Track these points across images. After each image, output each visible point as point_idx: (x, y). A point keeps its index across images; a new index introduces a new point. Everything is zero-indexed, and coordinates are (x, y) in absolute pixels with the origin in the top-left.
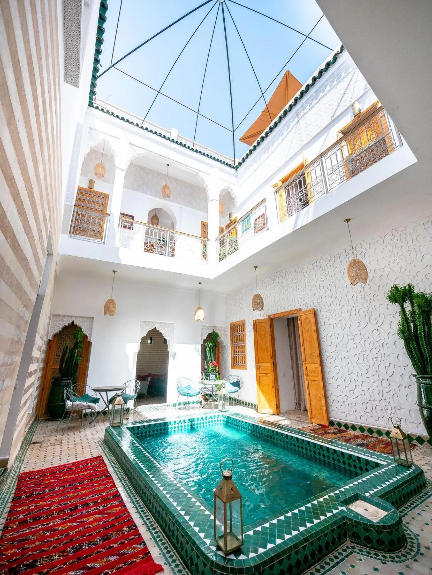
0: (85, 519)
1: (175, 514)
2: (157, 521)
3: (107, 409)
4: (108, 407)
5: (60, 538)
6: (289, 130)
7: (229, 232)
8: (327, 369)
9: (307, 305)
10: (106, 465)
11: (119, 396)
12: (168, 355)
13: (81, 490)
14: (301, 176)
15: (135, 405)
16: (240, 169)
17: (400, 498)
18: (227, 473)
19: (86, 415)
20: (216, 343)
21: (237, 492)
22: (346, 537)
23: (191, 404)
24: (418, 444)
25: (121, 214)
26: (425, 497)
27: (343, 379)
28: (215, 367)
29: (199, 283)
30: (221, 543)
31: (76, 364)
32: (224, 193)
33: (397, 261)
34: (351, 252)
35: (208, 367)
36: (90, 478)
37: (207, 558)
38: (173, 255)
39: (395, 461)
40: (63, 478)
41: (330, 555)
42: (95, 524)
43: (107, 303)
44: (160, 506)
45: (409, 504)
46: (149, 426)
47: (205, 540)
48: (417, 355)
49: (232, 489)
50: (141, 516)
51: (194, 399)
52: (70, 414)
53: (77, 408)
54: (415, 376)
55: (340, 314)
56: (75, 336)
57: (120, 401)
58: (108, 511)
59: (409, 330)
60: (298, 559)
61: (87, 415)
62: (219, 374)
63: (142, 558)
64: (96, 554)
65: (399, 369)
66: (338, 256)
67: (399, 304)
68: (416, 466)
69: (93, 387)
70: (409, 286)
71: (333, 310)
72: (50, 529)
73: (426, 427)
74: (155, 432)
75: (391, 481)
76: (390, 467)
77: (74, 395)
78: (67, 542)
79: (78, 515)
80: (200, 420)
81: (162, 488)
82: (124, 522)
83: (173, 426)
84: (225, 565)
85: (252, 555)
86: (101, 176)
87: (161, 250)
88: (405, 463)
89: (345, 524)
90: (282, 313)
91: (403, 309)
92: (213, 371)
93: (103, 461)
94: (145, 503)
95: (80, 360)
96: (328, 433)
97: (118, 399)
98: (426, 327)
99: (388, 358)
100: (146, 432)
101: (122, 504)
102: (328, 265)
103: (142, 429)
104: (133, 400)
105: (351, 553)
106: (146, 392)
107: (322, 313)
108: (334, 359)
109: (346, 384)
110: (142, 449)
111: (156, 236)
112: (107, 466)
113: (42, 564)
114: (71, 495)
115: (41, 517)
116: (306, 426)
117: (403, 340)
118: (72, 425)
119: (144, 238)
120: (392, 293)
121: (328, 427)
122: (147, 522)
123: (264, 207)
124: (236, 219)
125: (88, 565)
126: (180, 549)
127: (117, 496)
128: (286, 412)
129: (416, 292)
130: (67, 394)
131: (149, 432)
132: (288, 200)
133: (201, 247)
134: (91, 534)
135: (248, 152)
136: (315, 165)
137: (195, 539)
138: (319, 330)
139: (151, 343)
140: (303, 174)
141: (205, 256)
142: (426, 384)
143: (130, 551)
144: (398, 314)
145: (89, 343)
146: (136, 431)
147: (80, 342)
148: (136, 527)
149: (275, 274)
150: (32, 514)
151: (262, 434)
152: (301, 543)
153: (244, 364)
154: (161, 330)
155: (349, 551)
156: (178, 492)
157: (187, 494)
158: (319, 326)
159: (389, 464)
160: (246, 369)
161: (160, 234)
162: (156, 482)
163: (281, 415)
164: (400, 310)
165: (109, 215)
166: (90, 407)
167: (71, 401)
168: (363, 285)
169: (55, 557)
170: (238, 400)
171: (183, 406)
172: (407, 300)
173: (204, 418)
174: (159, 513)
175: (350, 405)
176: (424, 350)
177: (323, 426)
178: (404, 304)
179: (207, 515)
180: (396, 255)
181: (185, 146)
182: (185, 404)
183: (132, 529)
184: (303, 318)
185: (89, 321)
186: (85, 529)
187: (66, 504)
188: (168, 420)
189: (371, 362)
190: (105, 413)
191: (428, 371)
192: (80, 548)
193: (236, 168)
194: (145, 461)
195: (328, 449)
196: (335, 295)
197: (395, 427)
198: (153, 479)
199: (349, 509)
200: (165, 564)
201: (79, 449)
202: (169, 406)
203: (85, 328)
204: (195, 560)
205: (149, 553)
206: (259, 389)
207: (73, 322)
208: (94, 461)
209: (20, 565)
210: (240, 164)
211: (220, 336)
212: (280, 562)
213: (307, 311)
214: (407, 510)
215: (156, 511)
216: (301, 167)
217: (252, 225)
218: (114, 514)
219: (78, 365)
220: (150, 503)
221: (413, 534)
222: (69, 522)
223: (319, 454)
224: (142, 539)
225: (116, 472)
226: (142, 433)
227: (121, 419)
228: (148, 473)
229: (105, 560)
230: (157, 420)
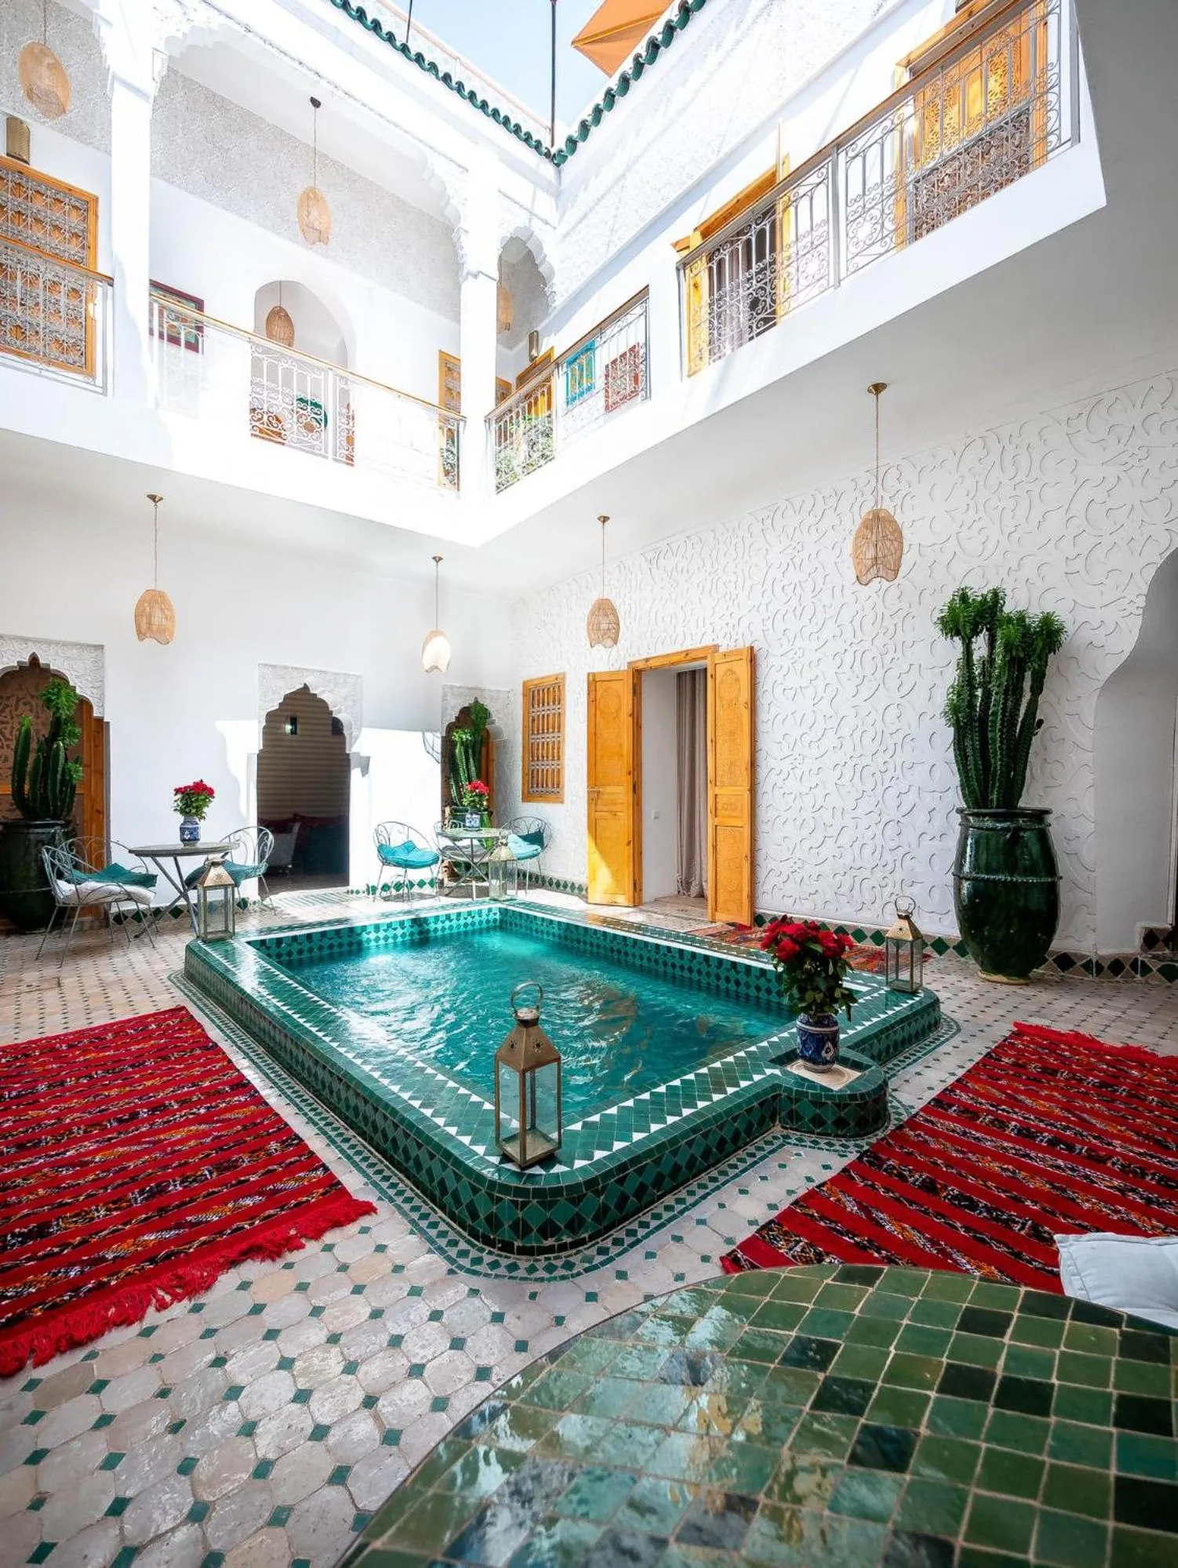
0: (162, 1137)
1: (398, 1107)
2: (352, 1125)
3: (182, 902)
4: (184, 895)
5: (103, 1178)
6: (744, 26)
7: (528, 396)
8: (763, 800)
9: (734, 637)
10: (200, 1026)
11: (215, 864)
12: (349, 760)
13: (140, 1081)
14: (765, 215)
15: (262, 892)
16: (572, 164)
17: (888, 1047)
18: (525, 1014)
19: (120, 918)
20: (484, 733)
21: (550, 1049)
22: (773, 1121)
23: (416, 887)
24: (936, 955)
25: (155, 285)
26: (933, 1045)
27: (798, 823)
28: (481, 795)
29: (434, 558)
30: (513, 1149)
31: (67, 784)
32: (515, 258)
33: (981, 524)
34: (868, 490)
35: (461, 797)
36: (161, 1054)
37: (480, 1178)
38: (350, 460)
39: (888, 984)
40: (82, 1059)
41: (740, 1152)
42: (192, 1143)
43: (141, 602)
44: (357, 1095)
45: (902, 1058)
46: (309, 936)
47: (472, 1147)
48: (975, 764)
49: (538, 1045)
50: (310, 1119)
51: (425, 874)
52: (72, 916)
53: (91, 899)
54: (960, 811)
55: (815, 663)
56: (49, 700)
57: (219, 876)
58: (222, 1117)
59: (971, 705)
60: (676, 1164)
61: (126, 917)
62: (494, 813)
63: (323, 1194)
64: (205, 1197)
65: (928, 798)
66: (832, 502)
67: (963, 639)
68: (926, 991)
69: (132, 847)
70: (995, 593)
71: (800, 653)
72: (71, 1163)
73: (958, 918)
74: (326, 952)
75: (875, 1020)
76: (876, 995)
77: (76, 866)
78: (123, 1184)
79: (144, 1129)
80: (443, 922)
81: (358, 1061)
82: (269, 1134)
83: (372, 936)
84: (521, 1186)
85: (579, 1164)
86: (53, 107)
87: (309, 437)
88: (907, 988)
89: (774, 1098)
90: (668, 655)
91: (968, 653)
92: (475, 807)
93: (192, 1017)
94: (317, 1094)
95: (79, 773)
96: (751, 940)
97: (213, 873)
98: (1011, 698)
99: (908, 773)
100: (300, 952)
101: (258, 1100)
102: (805, 528)
103: (289, 945)
104: (255, 880)
105: (782, 1146)
106: (290, 859)
107: (771, 660)
108: (783, 776)
109: (806, 831)
110: (296, 985)
111: (287, 383)
112: (205, 1027)
113: (66, 1229)
114: (114, 1092)
115: (40, 1142)
116: (700, 926)
117: (952, 729)
118: (84, 942)
119: (249, 389)
120: (951, 609)
121: (750, 928)
122: (328, 1129)
123: (643, 317)
124: (548, 356)
125: (189, 1219)
126: (414, 1171)
127: (241, 1085)
128: (656, 900)
129: (1007, 609)
130: (53, 865)
131: (311, 950)
132: (716, 302)
133: (441, 441)
134: (186, 1163)
135: (599, 99)
136: (814, 179)
137: (449, 1148)
138: (758, 703)
139: (293, 732)
140: (770, 211)
141: (451, 471)
142: (981, 829)
143: (292, 1184)
144: (953, 665)
145: (101, 726)
146: (274, 950)
147: (69, 720)
148: (301, 1140)
149: (658, 545)
150: (10, 1138)
151: (598, 946)
152: (684, 1135)
153: (555, 790)
154: (324, 692)
155: (777, 1143)
156: (400, 1065)
157: (423, 1070)
158: (760, 693)
159: (875, 990)
160: (562, 802)
161: (302, 378)
162: (342, 1050)
163: (643, 907)
164: (961, 656)
165: (110, 281)
166: (130, 897)
167: (68, 881)
168: (886, 584)
169: (98, 1212)
170: (537, 877)
171: (394, 892)
172: (981, 631)
173: (453, 917)
174: (356, 1109)
175: (806, 878)
176: (995, 752)
177: (740, 927)
178: (974, 640)
179: (474, 1103)
180: (981, 507)
181: (376, 26)
182: (398, 886)
183: (291, 1145)
184: (721, 670)
185: (89, 655)
186: (167, 1154)
187: (103, 1110)
188: (357, 924)
189: (869, 786)
190: (176, 912)
191: (992, 800)
192: (161, 1190)
193: (557, 159)
194: (310, 1010)
195: (748, 968)
196: (807, 615)
197: (900, 917)
198: (334, 1045)
199: (785, 1073)
200: (380, 1199)
201: (116, 996)
202: (358, 892)
203: (77, 677)
204: (451, 1185)
205: (339, 1183)
206: (594, 849)
207: (34, 659)
208: (166, 1019)
209: (6, 1236)
210: (572, 143)
211: (494, 717)
212: (640, 1171)
213: (731, 653)
214: (897, 1068)
215: (348, 1107)
216: (769, 182)
217: (599, 382)
218: (237, 1121)
219: (73, 788)
220: (331, 1092)
221: (903, 1106)
222: (122, 1143)
223: (728, 980)
224: (318, 1160)
225: (230, 1038)
226: (290, 954)
227: (226, 921)
228: (320, 1034)
229: (230, 1205)
230: (330, 923)
